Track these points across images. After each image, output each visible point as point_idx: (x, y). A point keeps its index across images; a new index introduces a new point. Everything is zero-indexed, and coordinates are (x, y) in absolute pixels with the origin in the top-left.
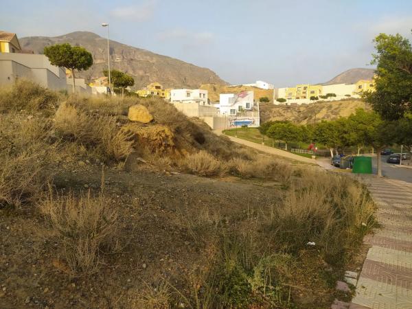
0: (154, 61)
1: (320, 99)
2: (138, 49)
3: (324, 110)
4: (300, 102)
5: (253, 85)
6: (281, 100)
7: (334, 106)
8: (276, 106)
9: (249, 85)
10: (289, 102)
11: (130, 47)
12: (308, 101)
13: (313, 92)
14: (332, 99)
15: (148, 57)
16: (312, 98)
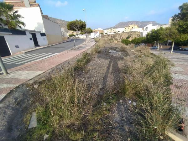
0: (64, 23)
1: (116, 33)
2: (58, 19)
3: (118, 36)
4: (111, 34)
5: (98, 29)
6: (106, 33)
7: (120, 34)
8: (105, 35)
9: (96, 29)
10: (108, 34)
11: (55, 19)
12: (113, 33)
13: (114, 31)
14: (119, 32)
15: (61, 22)
16: (114, 32)
